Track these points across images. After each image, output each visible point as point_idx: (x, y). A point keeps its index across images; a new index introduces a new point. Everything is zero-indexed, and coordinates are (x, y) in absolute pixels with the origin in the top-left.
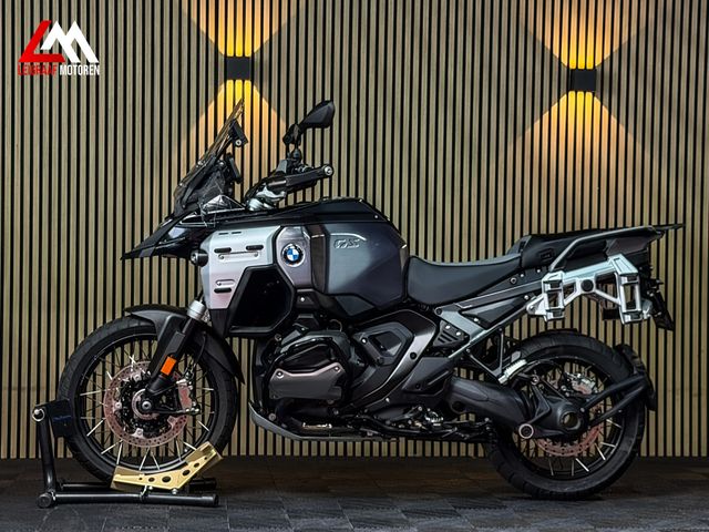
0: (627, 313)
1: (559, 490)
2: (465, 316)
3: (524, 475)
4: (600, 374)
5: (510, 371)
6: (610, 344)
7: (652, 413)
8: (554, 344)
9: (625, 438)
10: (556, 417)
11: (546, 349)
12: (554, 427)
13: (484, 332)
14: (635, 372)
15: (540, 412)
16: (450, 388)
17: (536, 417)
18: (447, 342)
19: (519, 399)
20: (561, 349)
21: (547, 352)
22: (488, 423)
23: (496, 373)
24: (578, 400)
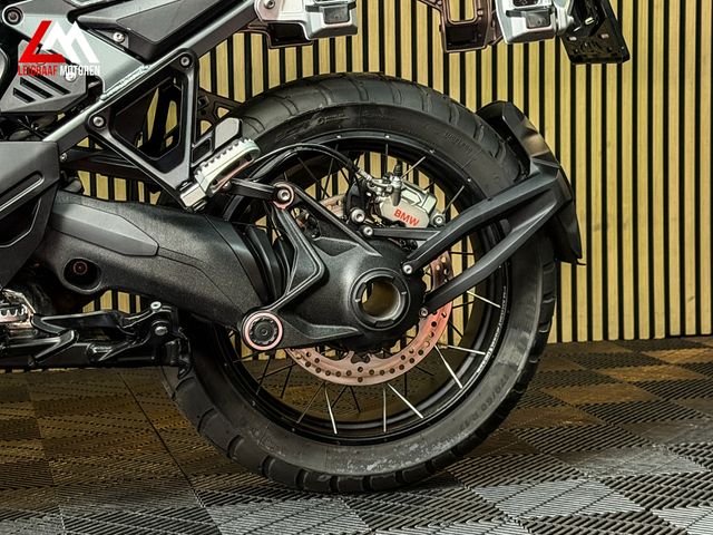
0: (517, 13)
1: (351, 470)
2: (84, 26)
3: (263, 438)
4: (445, 177)
5: (210, 171)
6: (471, 106)
7: (566, 268)
8: (330, 103)
9: (511, 333)
10: (340, 293)
11: (309, 115)
12: (336, 317)
13: (142, 70)
14: (534, 169)
15: (297, 280)
16: (54, 226)
17: (290, 294)
18: (39, 99)
19: (241, 249)
20: (348, 116)
21: (314, 123)
22: (160, 315)
23: (173, 178)
24: (395, 242)
